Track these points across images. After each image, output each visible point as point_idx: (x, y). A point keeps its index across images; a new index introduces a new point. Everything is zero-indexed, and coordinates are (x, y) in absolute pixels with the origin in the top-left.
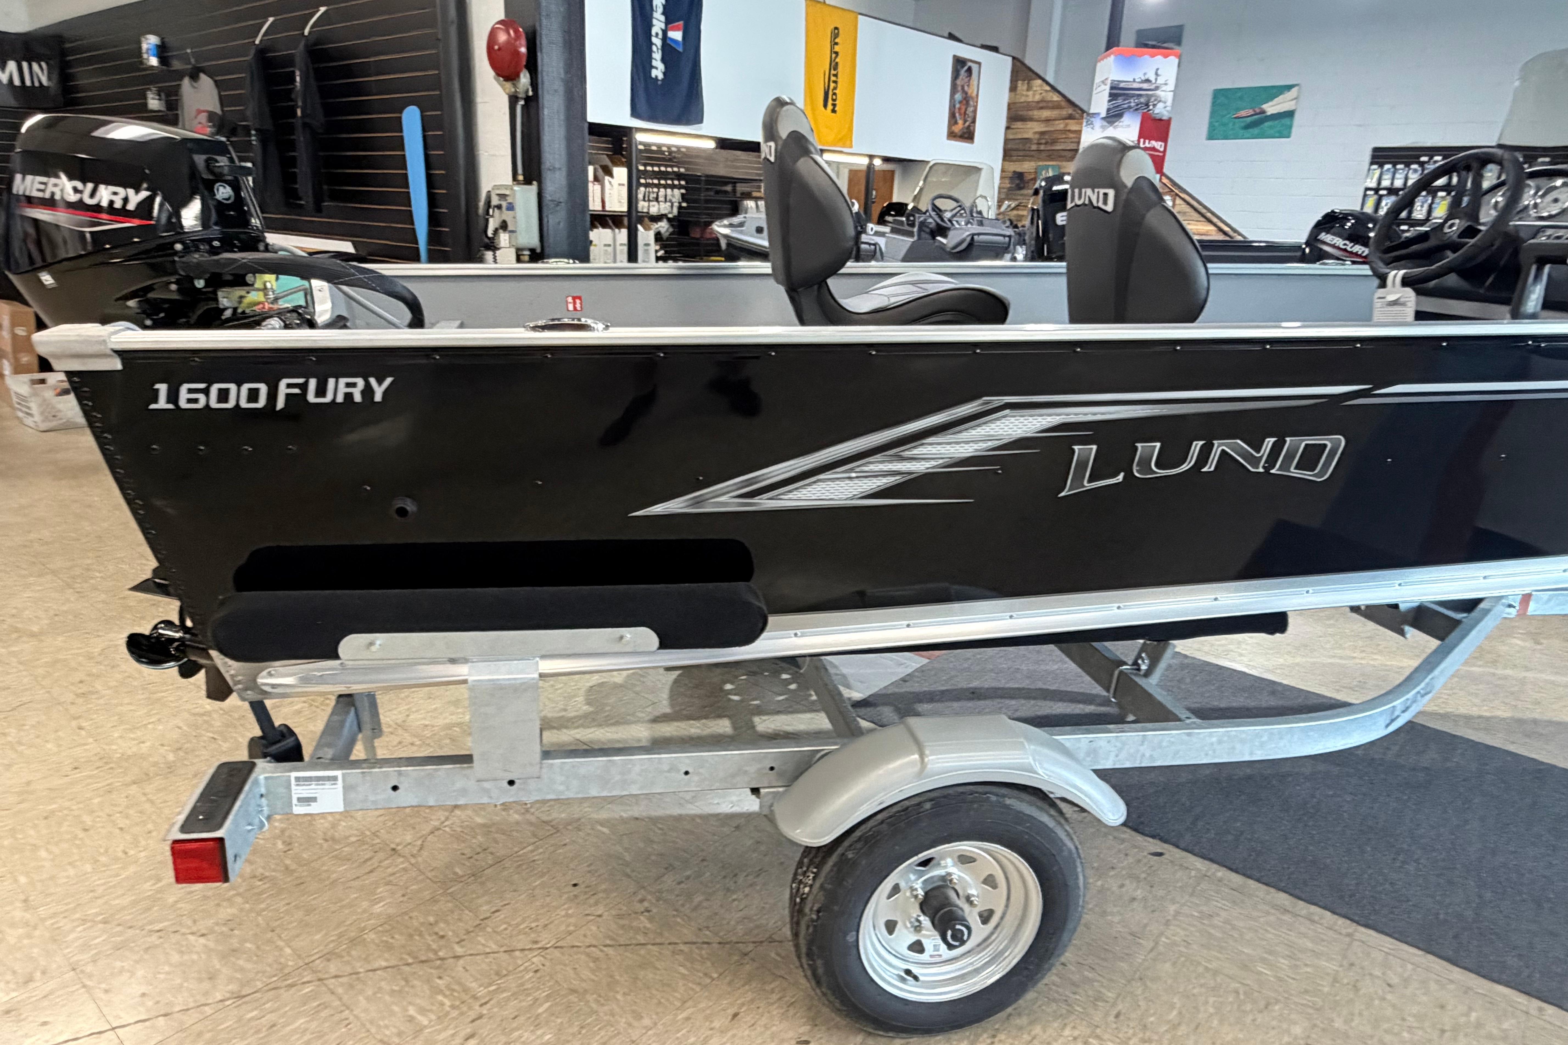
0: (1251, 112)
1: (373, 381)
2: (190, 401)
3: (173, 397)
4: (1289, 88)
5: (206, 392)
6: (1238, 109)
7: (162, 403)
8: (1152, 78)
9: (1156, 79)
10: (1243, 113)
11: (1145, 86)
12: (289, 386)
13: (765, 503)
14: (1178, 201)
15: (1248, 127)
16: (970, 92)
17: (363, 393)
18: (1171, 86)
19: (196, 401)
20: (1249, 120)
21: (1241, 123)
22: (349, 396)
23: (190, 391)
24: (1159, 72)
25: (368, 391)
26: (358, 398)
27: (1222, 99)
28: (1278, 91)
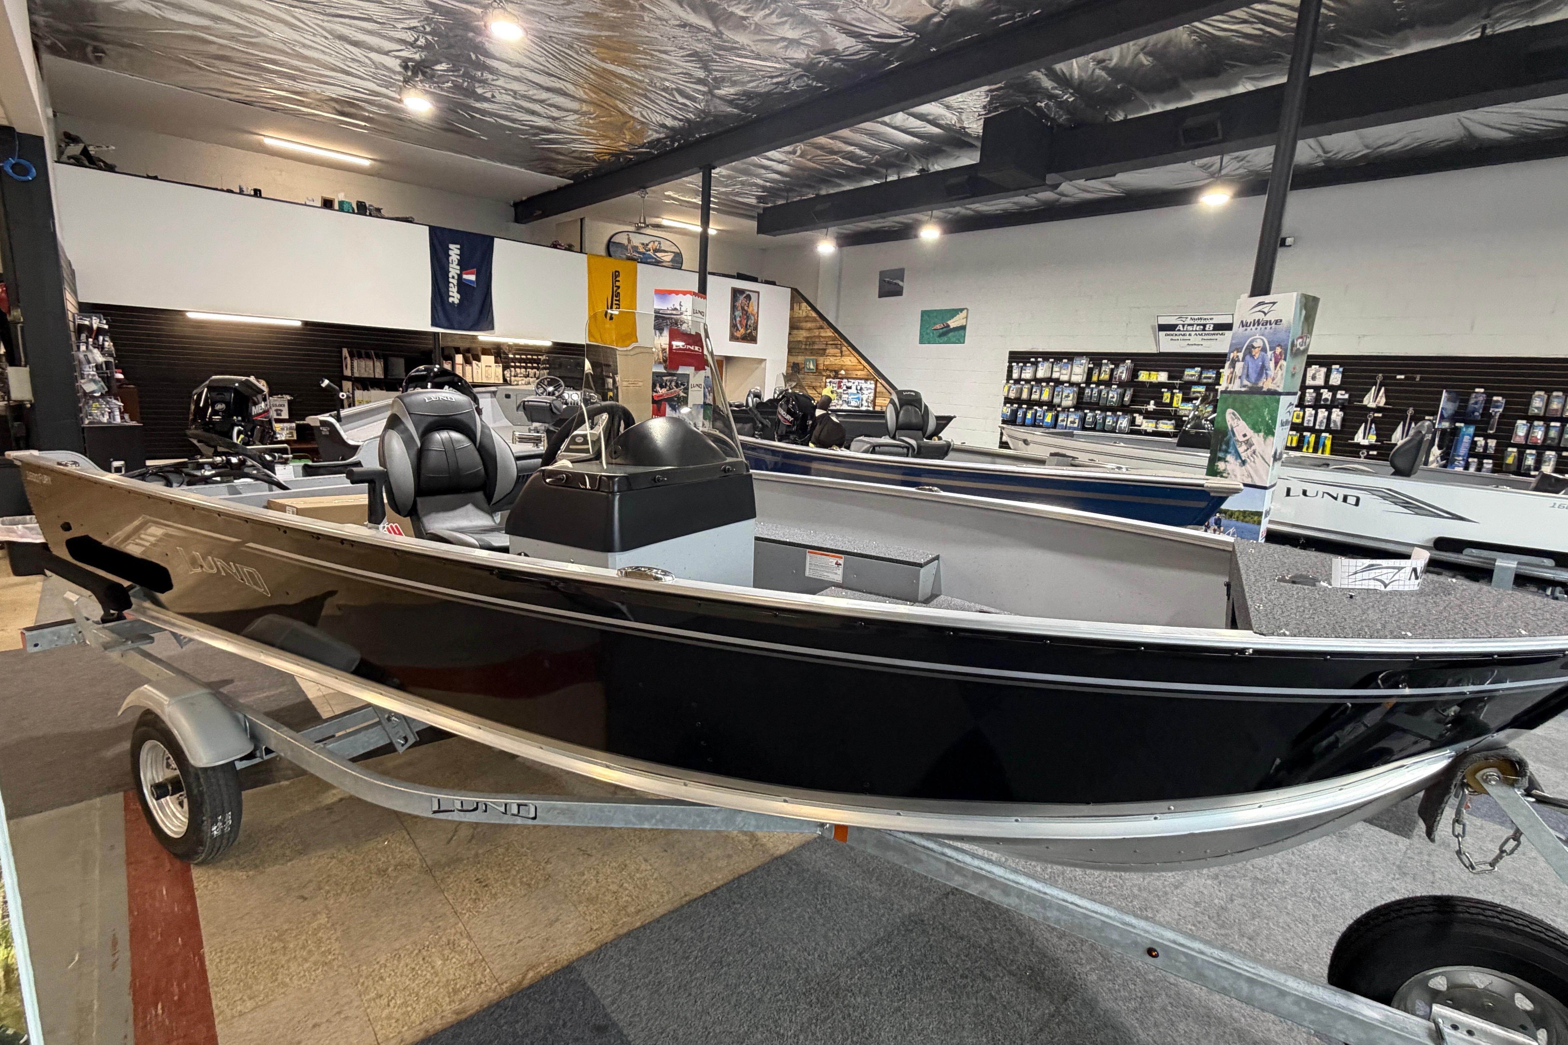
0: (942, 326)
4: (962, 310)
6: (935, 324)
8: (678, 308)
10: (938, 327)
11: (674, 312)
15: (940, 336)
16: (750, 310)
20: (941, 331)
21: (937, 333)
27: (926, 317)
28: (954, 312)
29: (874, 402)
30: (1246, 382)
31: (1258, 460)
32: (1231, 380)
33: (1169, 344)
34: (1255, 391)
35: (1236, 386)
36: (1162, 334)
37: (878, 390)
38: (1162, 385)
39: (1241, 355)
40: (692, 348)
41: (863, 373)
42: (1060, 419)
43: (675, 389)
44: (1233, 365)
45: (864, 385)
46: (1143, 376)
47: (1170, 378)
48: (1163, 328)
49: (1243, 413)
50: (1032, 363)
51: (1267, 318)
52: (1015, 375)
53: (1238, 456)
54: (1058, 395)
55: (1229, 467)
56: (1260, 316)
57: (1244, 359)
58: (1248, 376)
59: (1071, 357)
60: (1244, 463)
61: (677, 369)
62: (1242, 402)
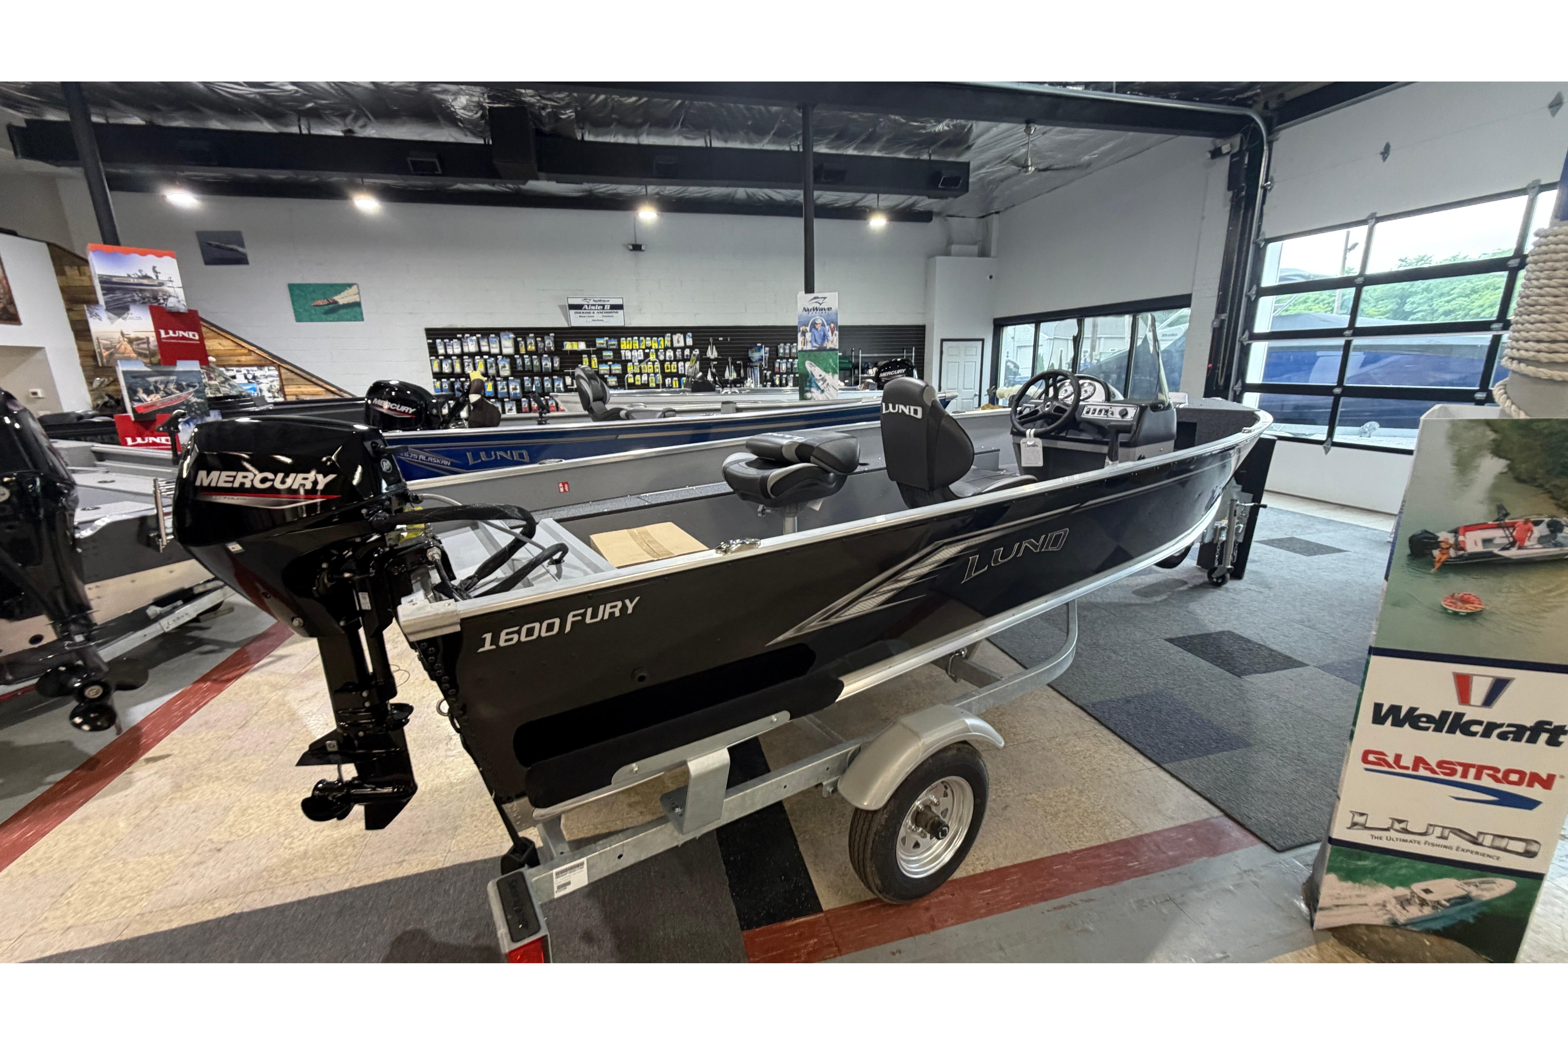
0: (326, 302)
1: (627, 602)
2: (506, 641)
3: (495, 640)
5: (519, 632)
7: (488, 646)
8: (153, 276)
9: (157, 277)
11: (145, 281)
12: (574, 616)
13: (834, 620)
14: (283, 371)
17: (621, 610)
18: (178, 281)
19: (511, 639)
20: (326, 307)
22: (612, 614)
23: (507, 634)
24: (157, 269)
25: (624, 608)
26: (617, 614)
27: (297, 292)
28: (342, 288)
29: (282, 390)
30: (815, 344)
31: (831, 389)
32: (804, 344)
33: (577, 320)
34: (822, 349)
35: (809, 347)
36: (572, 312)
37: (284, 377)
38: (582, 352)
39: (808, 329)
40: (186, 335)
41: (249, 358)
42: (500, 387)
43: (178, 393)
44: (804, 333)
45: (258, 373)
46: (568, 346)
47: (587, 346)
48: (572, 307)
49: (817, 362)
50: (459, 339)
51: (822, 306)
52: (441, 351)
53: (818, 388)
54: (491, 366)
55: (814, 395)
56: (818, 305)
57: (811, 331)
58: (816, 341)
59: (498, 332)
60: (823, 391)
61: (175, 364)
62: (815, 356)
